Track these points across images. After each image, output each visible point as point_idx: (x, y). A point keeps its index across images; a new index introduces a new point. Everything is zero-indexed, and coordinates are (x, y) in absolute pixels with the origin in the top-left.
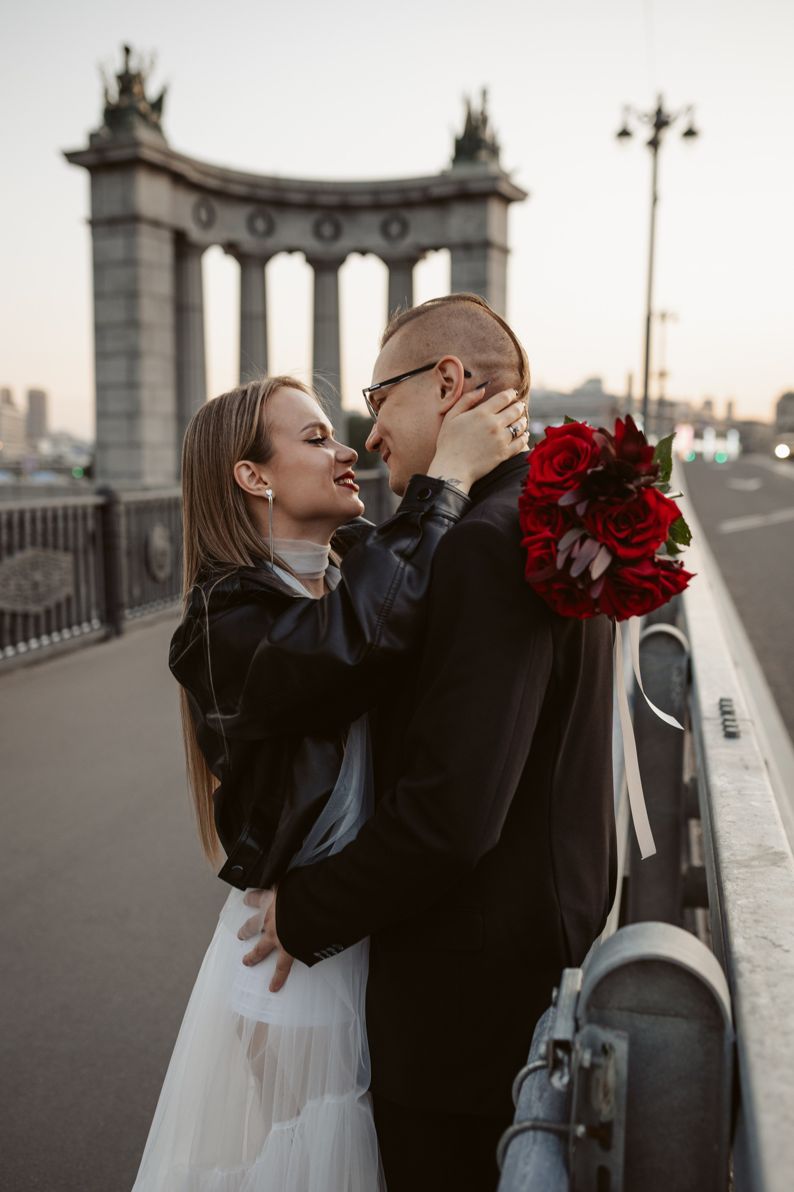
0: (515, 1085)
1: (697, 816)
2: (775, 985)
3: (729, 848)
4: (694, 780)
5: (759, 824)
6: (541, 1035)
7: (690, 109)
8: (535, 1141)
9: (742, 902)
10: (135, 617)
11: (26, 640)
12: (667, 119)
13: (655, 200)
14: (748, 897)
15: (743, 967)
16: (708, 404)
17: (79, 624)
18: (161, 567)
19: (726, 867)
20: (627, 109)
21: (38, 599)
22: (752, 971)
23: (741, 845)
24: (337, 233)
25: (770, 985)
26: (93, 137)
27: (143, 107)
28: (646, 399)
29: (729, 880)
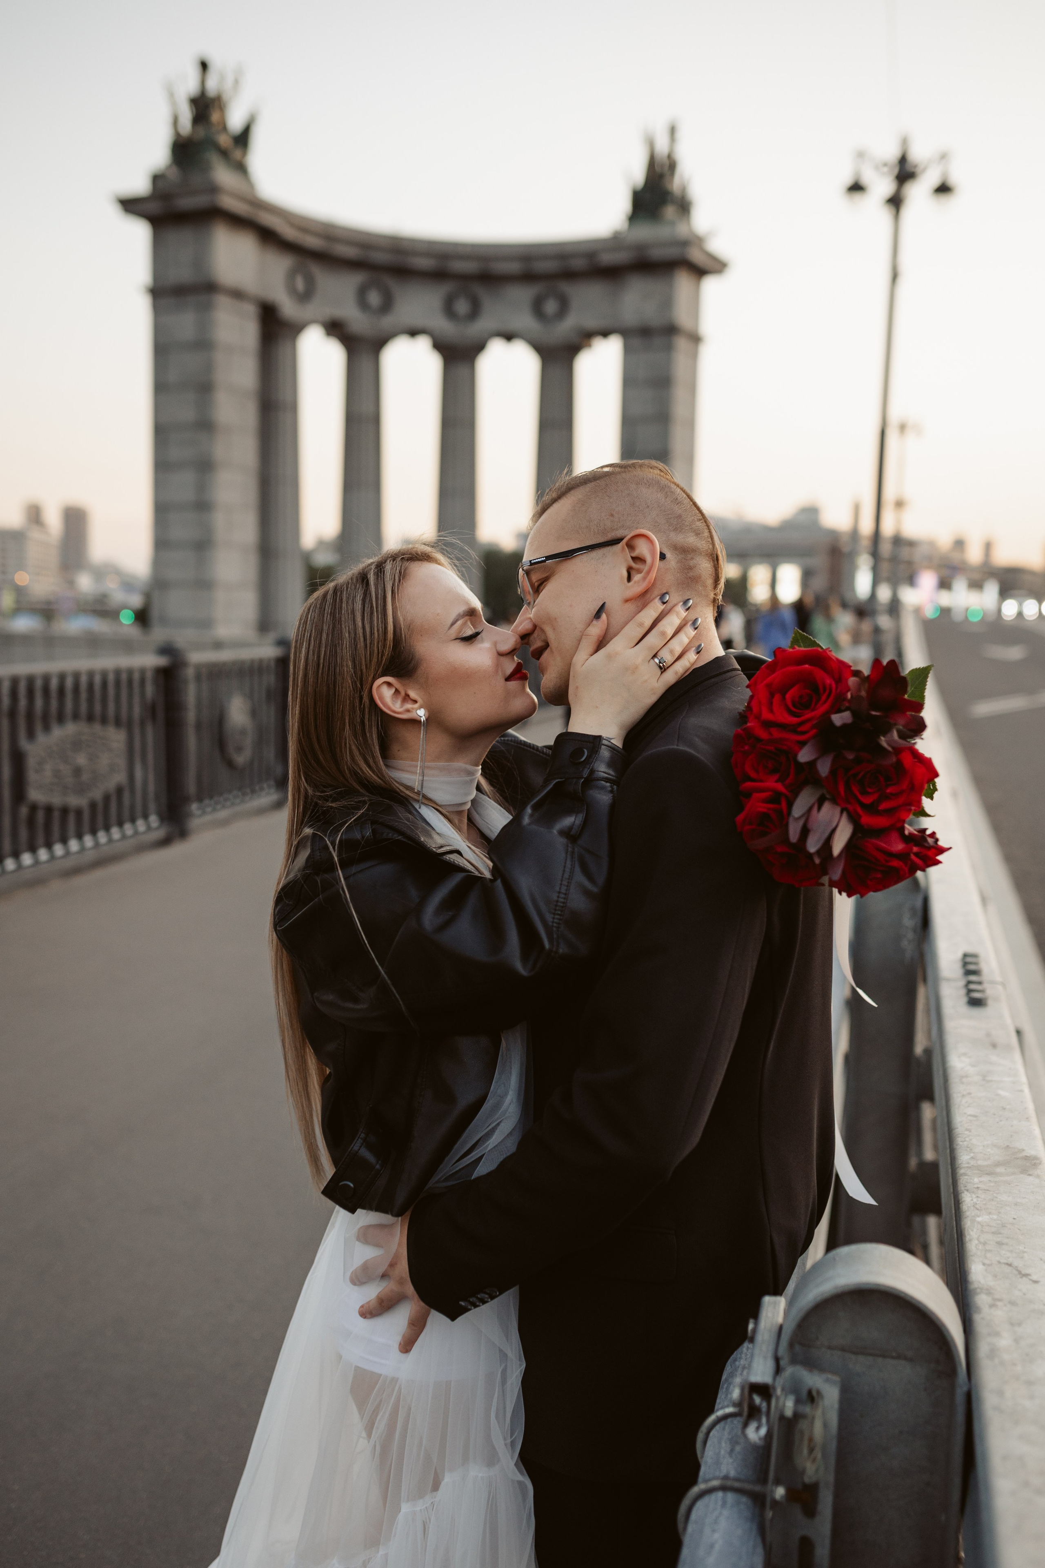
0: (701, 1436)
1: (931, 1098)
2: (1020, 1324)
3: (968, 1149)
4: (928, 1052)
5: (1007, 1119)
6: (732, 1375)
7: (944, 157)
8: (724, 1503)
9: (983, 1218)
10: (204, 813)
11: (64, 841)
12: (913, 170)
13: (895, 276)
14: (990, 1213)
15: (981, 1300)
16: (960, 544)
17: (133, 820)
18: (239, 749)
19: (965, 1174)
20: (861, 155)
21: (81, 789)
22: (992, 1306)
23: (984, 1146)
24: (475, 312)
25: (1013, 1324)
26: (157, 179)
27: (223, 140)
28: (877, 535)
29: (967, 1190)
